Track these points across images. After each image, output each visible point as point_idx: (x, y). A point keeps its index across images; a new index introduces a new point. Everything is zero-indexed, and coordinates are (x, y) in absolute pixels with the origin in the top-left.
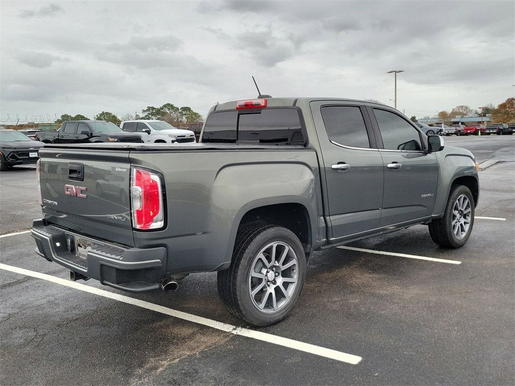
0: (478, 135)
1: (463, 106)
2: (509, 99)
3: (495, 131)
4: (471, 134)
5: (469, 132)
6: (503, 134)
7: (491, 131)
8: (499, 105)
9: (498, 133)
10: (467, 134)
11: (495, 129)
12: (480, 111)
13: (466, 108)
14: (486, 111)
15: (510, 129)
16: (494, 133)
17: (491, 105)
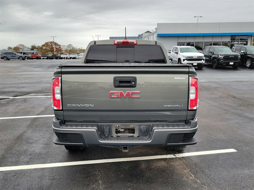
1: (21, 45)
3: (46, 57)
5: (34, 57)
6: (49, 59)
8: (42, 45)
9: (47, 59)
10: (33, 59)
11: (46, 56)
12: (30, 48)
13: (23, 46)
14: (33, 48)
15: (52, 57)
16: (45, 58)
17: (35, 45)
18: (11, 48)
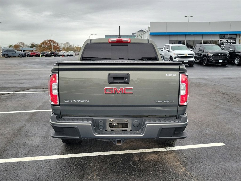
0: (40, 56)
1: (21, 43)
2: (45, 41)
3: (44, 55)
4: (34, 56)
6: (48, 56)
7: (43, 55)
8: (41, 43)
9: (46, 56)
10: (32, 56)
11: (45, 54)
12: (30, 45)
13: (23, 44)
14: (33, 46)
15: (51, 54)
16: (44, 56)
17: (34, 43)
18: (12, 46)
